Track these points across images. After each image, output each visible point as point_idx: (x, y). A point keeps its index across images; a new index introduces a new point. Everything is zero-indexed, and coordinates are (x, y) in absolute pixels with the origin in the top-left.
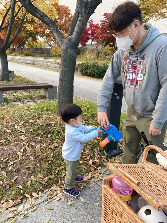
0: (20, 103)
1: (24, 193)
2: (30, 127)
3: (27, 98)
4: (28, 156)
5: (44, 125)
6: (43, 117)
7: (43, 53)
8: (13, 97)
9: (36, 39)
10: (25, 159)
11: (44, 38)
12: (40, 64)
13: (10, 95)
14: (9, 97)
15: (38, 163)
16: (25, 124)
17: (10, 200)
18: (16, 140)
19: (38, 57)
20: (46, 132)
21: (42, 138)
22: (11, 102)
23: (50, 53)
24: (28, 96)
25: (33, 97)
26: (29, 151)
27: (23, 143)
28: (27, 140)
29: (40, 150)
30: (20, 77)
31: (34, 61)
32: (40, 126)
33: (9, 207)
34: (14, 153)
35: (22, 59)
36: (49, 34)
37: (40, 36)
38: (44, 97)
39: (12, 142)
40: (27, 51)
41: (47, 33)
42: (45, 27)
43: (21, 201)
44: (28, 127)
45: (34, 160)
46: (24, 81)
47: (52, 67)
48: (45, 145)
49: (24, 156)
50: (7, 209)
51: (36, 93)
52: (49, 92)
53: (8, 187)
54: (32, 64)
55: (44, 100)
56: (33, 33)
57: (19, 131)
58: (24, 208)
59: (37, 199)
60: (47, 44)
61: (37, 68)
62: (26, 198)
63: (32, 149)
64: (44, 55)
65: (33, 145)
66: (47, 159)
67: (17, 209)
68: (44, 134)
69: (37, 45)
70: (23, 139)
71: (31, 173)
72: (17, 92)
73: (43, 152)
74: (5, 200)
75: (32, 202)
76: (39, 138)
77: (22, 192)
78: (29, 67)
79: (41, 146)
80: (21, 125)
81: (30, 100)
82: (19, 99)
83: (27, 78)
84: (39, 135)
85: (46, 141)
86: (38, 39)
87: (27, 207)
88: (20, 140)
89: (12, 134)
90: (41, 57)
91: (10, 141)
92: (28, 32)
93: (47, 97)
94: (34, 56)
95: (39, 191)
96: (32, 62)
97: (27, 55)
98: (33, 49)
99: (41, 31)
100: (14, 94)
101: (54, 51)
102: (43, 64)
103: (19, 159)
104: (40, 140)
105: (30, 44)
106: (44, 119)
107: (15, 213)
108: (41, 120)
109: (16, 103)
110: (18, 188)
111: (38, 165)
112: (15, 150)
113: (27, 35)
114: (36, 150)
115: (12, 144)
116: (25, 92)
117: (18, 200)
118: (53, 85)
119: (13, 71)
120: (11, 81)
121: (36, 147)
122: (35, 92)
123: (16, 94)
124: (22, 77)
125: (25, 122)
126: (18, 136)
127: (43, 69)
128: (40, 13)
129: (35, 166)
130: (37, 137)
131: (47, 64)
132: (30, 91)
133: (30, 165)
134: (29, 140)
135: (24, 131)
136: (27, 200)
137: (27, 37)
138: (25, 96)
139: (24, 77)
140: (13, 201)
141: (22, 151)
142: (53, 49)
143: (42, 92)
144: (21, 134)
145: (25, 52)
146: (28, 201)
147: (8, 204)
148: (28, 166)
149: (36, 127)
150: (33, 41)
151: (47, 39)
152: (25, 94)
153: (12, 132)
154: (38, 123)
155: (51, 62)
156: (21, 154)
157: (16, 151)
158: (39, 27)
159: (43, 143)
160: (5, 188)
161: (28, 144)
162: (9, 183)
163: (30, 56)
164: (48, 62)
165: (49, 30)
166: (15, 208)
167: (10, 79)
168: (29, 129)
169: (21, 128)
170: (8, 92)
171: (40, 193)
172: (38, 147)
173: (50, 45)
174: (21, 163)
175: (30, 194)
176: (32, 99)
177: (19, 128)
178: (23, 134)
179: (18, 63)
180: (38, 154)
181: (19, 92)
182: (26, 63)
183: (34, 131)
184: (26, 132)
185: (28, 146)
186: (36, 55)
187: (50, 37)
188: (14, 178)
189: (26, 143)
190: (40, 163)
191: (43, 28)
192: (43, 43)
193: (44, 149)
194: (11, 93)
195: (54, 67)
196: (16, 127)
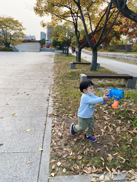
0: (103, 88)
1: (105, 166)
2: (113, 110)
3: (109, 85)
4: (109, 134)
5: (125, 111)
6: (123, 104)
7: (124, 49)
8: (98, 83)
9: (120, 37)
10: (107, 136)
11: (127, 36)
12: (121, 58)
13: (96, 82)
14: (95, 83)
15: (118, 143)
16: (109, 107)
17: (93, 167)
18: (101, 119)
19: (120, 52)
20: (126, 118)
21: (123, 122)
22: (96, 87)
23: (130, 49)
24: (110, 83)
25: (114, 85)
26: (111, 131)
27: (106, 122)
28: (109, 121)
29: (120, 132)
30: (104, 68)
31: (116, 55)
32: (121, 111)
33: (93, 172)
34: (99, 129)
35: (106, 54)
36: (132, 32)
37: (124, 35)
38: (124, 86)
39: (97, 119)
40: (111, 47)
41: (131, 31)
42: (129, 27)
43: (102, 171)
44: (111, 110)
45: (114, 139)
46: (107, 71)
47: (132, 61)
48: (125, 129)
49: (106, 134)
50: (91, 173)
51: (117, 82)
52: (129, 82)
53: (92, 155)
54: (114, 58)
55: (123, 89)
56: (118, 33)
57: (103, 111)
58: (104, 179)
59: (116, 176)
60: (129, 41)
61: (118, 61)
62: (107, 170)
63: (113, 129)
64: (125, 51)
65: (114, 126)
66: (126, 142)
67: (99, 177)
68: (124, 119)
69: (120, 43)
70: (106, 119)
71: (111, 150)
72: (101, 80)
73: (123, 135)
74: (90, 165)
75: (111, 176)
76: (120, 122)
77: (103, 163)
78: (111, 60)
79: (121, 129)
80: (105, 107)
81: (111, 87)
82: (103, 86)
83: (109, 69)
84: (119, 118)
85: (126, 126)
86: (121, 38)
87: (107, 178)
88: (104, 119)
89: (98, 113)
90: (122, 52)
91: (95, 118)
92: (114, 33)
93: (126, 86)
94: (117, 51)
95: (118, 169)
96: (114, 56)
97: (110, 51)
98: (116, 46)
99: (125, 31)
100: (99, 81)
101: (135, 47)
102: (123, 58)
103: (102, 135)
104: (120, 123)
105: (114, 42)
106: (124, 105)
107: (97, 180)
108: (122, 106)
109: (100, 88)
110: (101, 159)
111: (118, 145)
112: (99, 126)
113: (112, 35)
114: (116, 131)
115: (97, 121)
116: (107, 80)
117: (100, 169)
118: (133, 76)
119: (99, 63)
120: (98, 71)
121: (117, 129)
122: (115, 81)
123: (101, 82)
124: (105, 69)
125: (108, 105)
126: (102, 116)
127: (123, 62)
128: (133, 14)
129: (115, 145)
130: (118, 120)
131: (127, 58)
132: (112, 80)
133: (111, 143)
134: (111, 121)
135: (107, 113)
136: (107, 172)
137: (112, 37)
138: (107, 83)
139: (107, 68)
140: (96, 169)
141: (105, 129)
142: (134, 45)
143: (122, 82)
144: (105, 114)
145: (109, 49)
146: (108, 174)
147: (92, 169)
148: (109, 143)
149: (118, 112)
150: (117, 39)
151: (129, 37)
152: (108, 82)
153: (98, 111)
154: (119, 108)
155: (131, 56)
156: (104, 132)
157: (100, 128)
158: (124, 28)
159: (123, 127)
160: (90, 155)
161: (110, 124)
162: (93, 152)
163: (113, 51)
164: (128, 57)
165: (132, 28)
166: (97, 176)
167: (97, 69)
168: (112, 112)
169: (105, 110)
170: (95, 79)
171: (119, 171)
172: (118, 129)
173: (132, 42)
174: (103, 139)
175: (110, 168)
176: (113, 87)
177: (103, 109)
178: (106, 115)
179: (103, 58)
180: (118, 135)
181: (103, 80)
182: (109, 57)
183: (116, 114)
184: (109, 114)
185: (110, 126)
186: (118, 51)
187: (133, 34)
188: (97, 150)
189: (108, 123)
190: (120, 144)
191: (127, 28)
192: (125, 40)
193: (123, 132)
194: (97, 80)
195: (133, 60)
196: (101, 108)
